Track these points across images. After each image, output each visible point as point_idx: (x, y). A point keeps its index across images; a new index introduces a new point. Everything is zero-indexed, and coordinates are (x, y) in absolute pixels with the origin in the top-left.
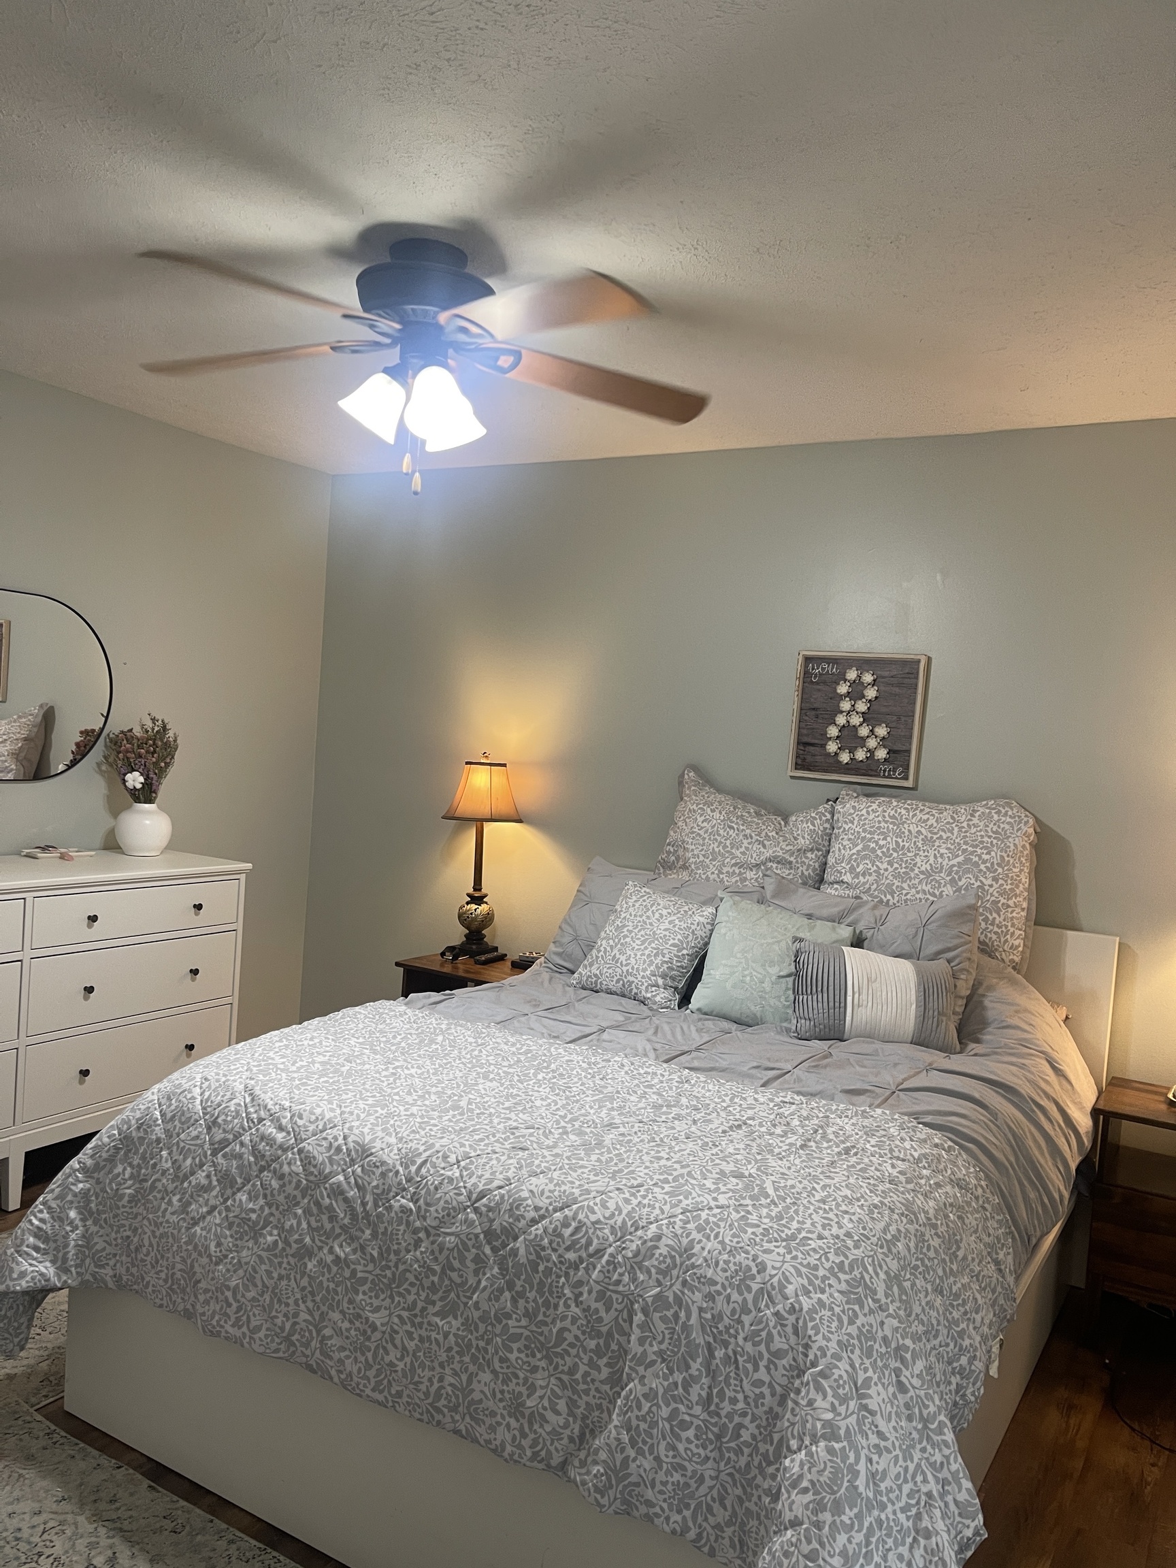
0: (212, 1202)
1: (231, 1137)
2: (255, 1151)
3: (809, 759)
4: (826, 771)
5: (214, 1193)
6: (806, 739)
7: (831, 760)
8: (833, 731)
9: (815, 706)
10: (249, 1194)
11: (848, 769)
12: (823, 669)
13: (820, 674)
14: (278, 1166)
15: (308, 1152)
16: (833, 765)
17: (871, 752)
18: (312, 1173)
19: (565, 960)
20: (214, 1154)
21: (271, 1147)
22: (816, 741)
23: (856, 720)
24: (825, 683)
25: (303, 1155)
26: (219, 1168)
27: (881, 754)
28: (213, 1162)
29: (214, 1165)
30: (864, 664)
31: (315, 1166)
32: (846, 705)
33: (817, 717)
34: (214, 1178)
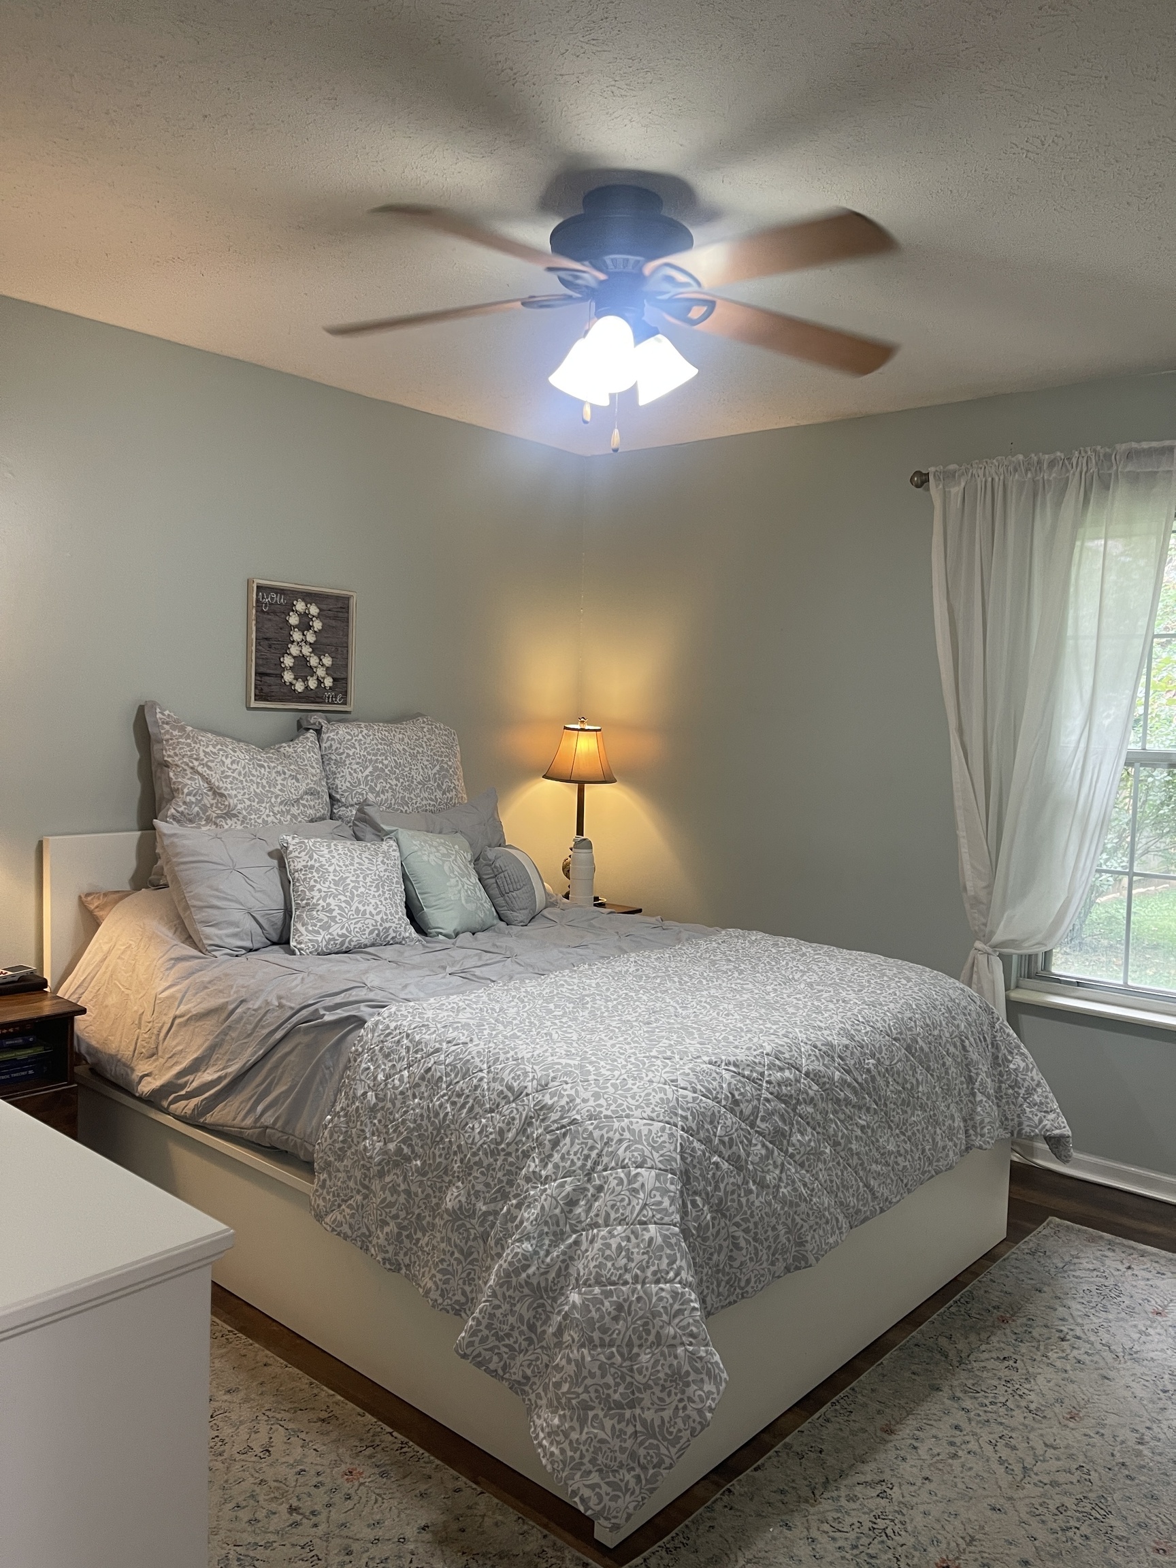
0: (779, 1162)
1: (755, 1102)
2: (778, 1097)
3: (266, 689)
4: (281, 701)
5: (776, 1153)
6: (262, 670)
7: (285, 690)
8: (288, 661)
9: (268, 635)
10: (799, 1131)
11: (300, 698)
12: (272, 599)
13: (271, 604)
14: (805, 1096)
15: (813, 1070)
16: (289, 695)
17: (320, 682)
18: (824, 1083)
19: (242, 940)
20: (752, 1125)
21: (791, 1085)
22: (271, 672)
23: (306, 650)
24: (275, 613)
25: (812, 1076)
26: (767, 1132)
27: (328, 682)
28: (756, 1132)
29: (760, 1133)
30: (309, 597)
31: (824, 1077)
32: (297, 636)
33: (270, 647)
34: (768, 1143)
